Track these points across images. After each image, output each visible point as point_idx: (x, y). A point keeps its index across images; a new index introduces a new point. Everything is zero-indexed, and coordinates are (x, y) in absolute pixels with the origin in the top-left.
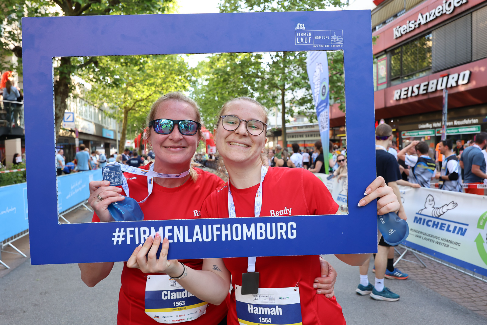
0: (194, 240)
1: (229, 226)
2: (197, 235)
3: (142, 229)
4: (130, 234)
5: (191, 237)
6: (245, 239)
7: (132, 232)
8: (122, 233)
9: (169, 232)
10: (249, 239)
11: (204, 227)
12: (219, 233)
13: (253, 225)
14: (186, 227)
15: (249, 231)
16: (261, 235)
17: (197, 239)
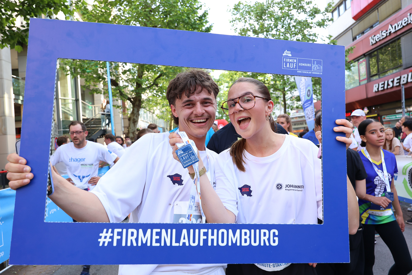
0: (181, 244)
1: (215, 231)
2: (184, 239)
3: (130, 231)
4: (118, 235)
5: (178, 241)
6: (230, 244)
7: (120, 234)
8: (109, 234)
9: (156, 235)
10: (234, 245)
11: (192, 231)
12: (205, 237)
13: (238, 231)
14: (174, 231)
15: (234, 237)
16: (246, 241)
17: (184, 243)
